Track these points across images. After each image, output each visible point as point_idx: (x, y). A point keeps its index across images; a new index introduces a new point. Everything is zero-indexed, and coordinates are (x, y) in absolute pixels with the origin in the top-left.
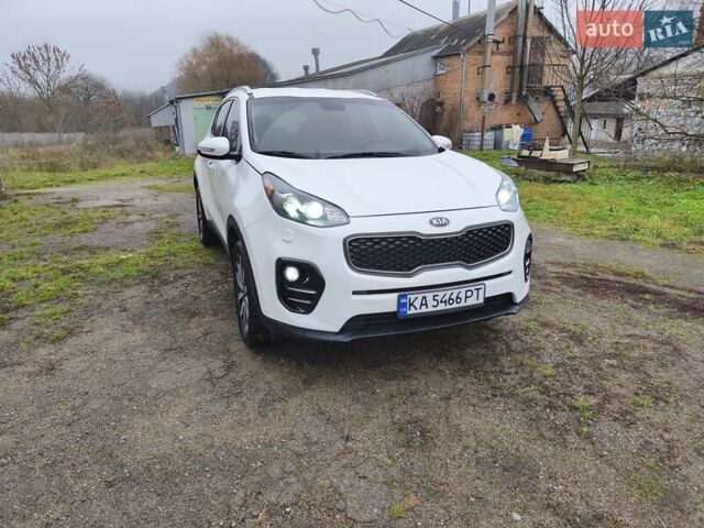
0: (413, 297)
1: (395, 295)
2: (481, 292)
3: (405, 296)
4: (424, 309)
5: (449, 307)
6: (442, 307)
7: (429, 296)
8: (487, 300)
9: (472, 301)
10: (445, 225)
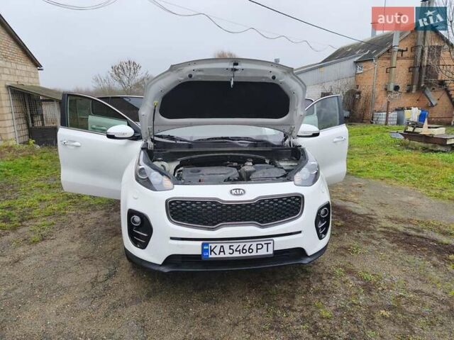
0: (213, 246)
1: (200, 243)
2: (270, 246)
3: (207, 244)
4: (222, 255)
5: (242, 255)
6: (236, 254)
7: (226, 246)
8: (275, 252)
9: (263, 252)
10: (242, 194)
